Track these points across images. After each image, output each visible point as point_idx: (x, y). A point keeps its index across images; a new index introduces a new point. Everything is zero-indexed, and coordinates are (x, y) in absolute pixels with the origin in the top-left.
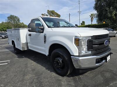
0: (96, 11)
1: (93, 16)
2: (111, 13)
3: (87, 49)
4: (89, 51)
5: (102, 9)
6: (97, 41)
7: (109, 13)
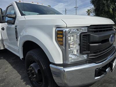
0: (93, 5)
1: (90, 11)
2: (108, 7)
3: (79, 52)
4: (84, 54)
5: (99, 2)
6: (97, 36)
7: (106, 7)
